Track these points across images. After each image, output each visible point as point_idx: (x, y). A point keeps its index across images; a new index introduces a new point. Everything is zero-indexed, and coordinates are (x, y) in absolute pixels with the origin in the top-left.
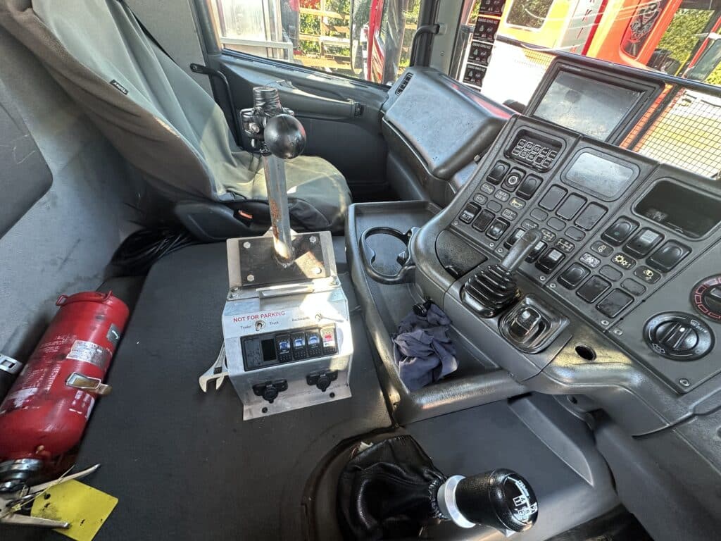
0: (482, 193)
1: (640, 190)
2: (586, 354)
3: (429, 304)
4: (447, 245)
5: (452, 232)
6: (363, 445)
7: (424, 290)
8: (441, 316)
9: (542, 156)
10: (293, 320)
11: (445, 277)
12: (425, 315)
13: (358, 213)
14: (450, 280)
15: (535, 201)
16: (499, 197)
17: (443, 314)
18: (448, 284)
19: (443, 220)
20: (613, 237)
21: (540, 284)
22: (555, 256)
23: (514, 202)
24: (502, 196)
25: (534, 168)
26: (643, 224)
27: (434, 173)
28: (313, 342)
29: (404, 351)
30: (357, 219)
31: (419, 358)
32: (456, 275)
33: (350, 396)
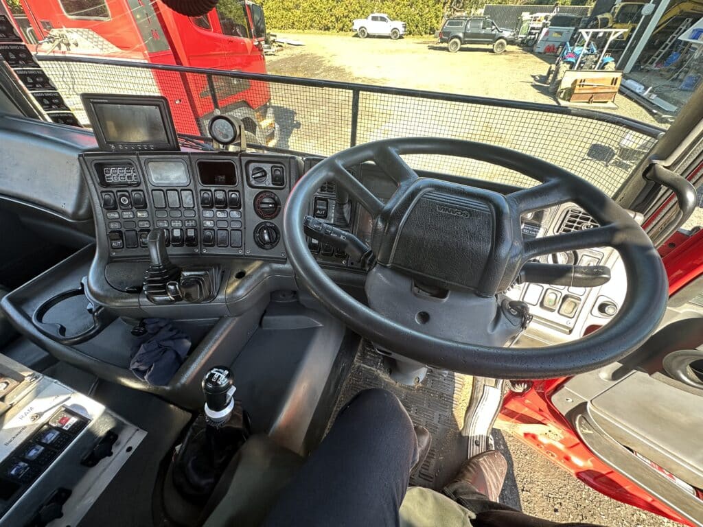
0: (114, 221)
2: (241, 275)
3: (142, 320)
4: (122, 274)
5: (115, 262)
6: (178, 448)
7: (131, 317)
8: (157, 322)
9: (129, 174)
11: (132, 298)
12: (145, 331)
14: (136, 297)
15: (151, 206)
16: (127, 216)
17: (157, 320)
18: (137, 300)
19: (101, 258)
21: (198, 254)
22: (191, 233)
23: (139, 214)
24: (127, 215)
25: (130, 185)
26: (213, 189)
28: (51, 437)
31: (155, 362)
32: (137, 291)
33: (147, 433)
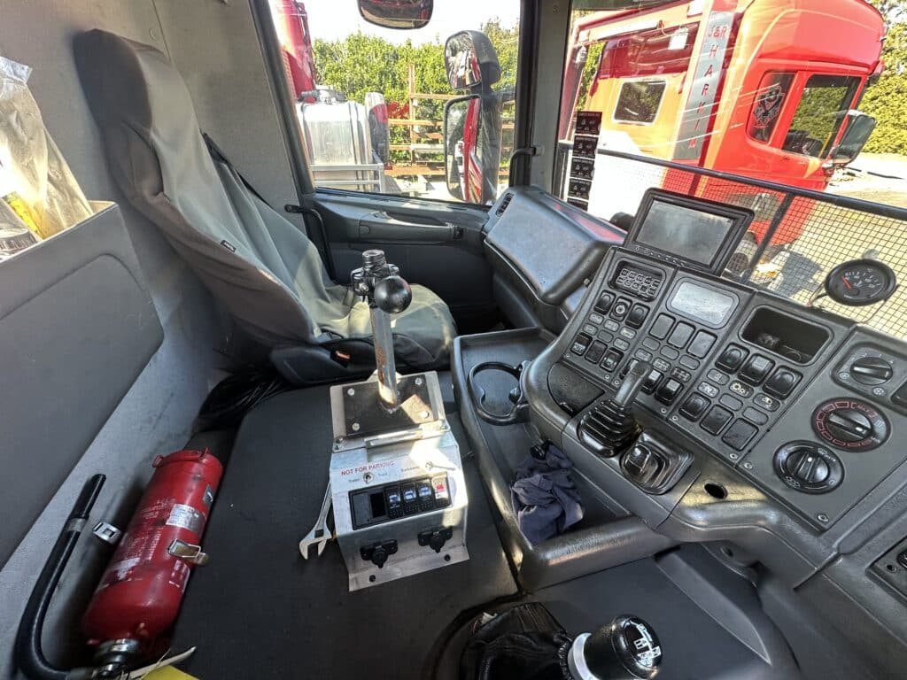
0: (593, 324)
1: (744, 317)
2: (716, 492)
3: (547, 444)
4: (561, 381)
5: (565, 366)
6: (487, 616)
7: (540, 429)
8: (561, 458)
9: (646, 285)
10: (402, 470)
11: (560, 415)
12: (544, 458)
13: (465, 346)
14: (565, 419)
15: (644, 330)
16: (609, 327)
17: (563, 456)
18: (564, 422)
19: (553, 352)
20: (727, 365)
21: (662, 417)
22: (673, 386)
23: (625, 331)
24: (611, 325)
25: (640, 297)
26: (754, 351)
27: (544, 298)
28: (424, 493)
29: (523, 500)
30: (464, 353)
31: (540, 506)
32: (572, 412)
33: (468, 558)
